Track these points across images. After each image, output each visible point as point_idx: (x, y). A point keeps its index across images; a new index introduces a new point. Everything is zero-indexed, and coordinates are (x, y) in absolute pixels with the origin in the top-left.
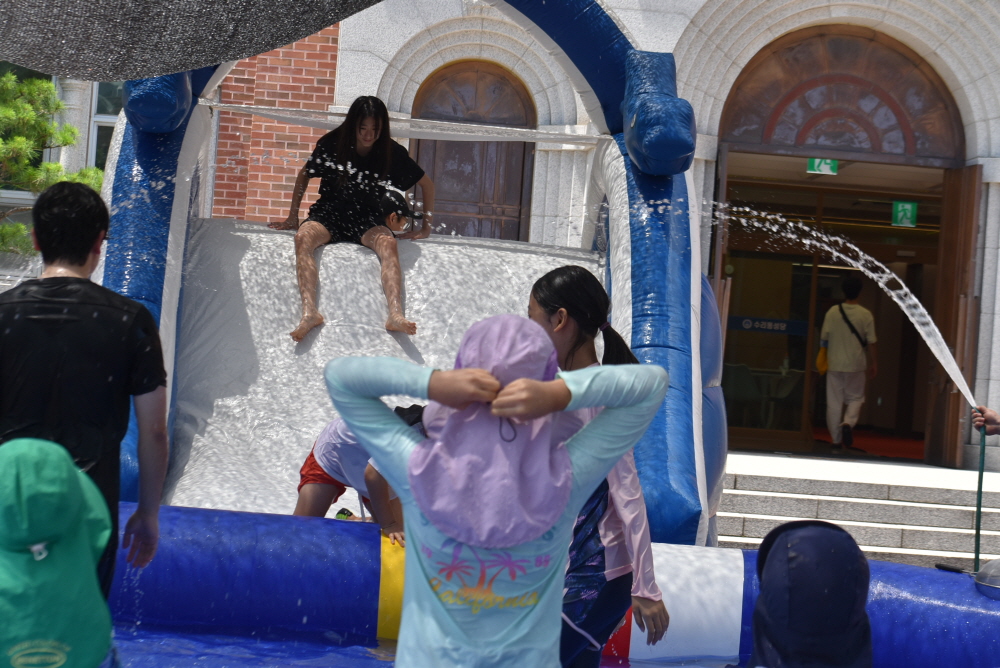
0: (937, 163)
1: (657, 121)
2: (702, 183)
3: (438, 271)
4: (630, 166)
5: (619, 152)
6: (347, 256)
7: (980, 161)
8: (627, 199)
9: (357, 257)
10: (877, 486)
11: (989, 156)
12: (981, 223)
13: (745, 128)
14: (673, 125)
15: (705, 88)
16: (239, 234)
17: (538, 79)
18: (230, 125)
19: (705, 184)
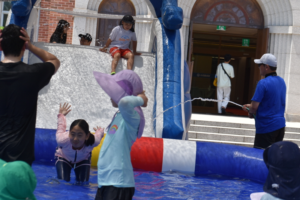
0: (256, 27)
1: (172, 14)
2: (185, 33)
3: (105, 58)
4: (163, 27)
5: (160, 23)
6: (78, 53)
7: (269, 27)
8: (162, 37)
9: (81, 54)
10: (237, 124)
11: (271, 25)
12: (269, 45)
13: (198, 16)
14: (176, 14)
15: (186, 4)
16: (46, 46)
17: (136, 1)
18: (43, 14)
19: (186, 33)
